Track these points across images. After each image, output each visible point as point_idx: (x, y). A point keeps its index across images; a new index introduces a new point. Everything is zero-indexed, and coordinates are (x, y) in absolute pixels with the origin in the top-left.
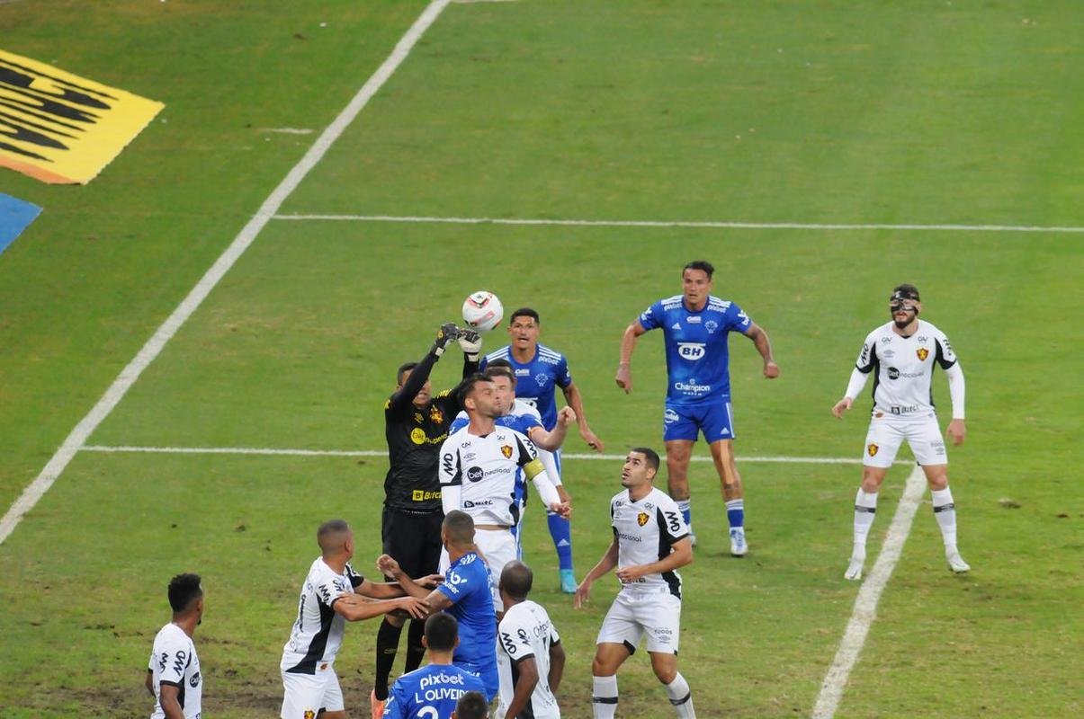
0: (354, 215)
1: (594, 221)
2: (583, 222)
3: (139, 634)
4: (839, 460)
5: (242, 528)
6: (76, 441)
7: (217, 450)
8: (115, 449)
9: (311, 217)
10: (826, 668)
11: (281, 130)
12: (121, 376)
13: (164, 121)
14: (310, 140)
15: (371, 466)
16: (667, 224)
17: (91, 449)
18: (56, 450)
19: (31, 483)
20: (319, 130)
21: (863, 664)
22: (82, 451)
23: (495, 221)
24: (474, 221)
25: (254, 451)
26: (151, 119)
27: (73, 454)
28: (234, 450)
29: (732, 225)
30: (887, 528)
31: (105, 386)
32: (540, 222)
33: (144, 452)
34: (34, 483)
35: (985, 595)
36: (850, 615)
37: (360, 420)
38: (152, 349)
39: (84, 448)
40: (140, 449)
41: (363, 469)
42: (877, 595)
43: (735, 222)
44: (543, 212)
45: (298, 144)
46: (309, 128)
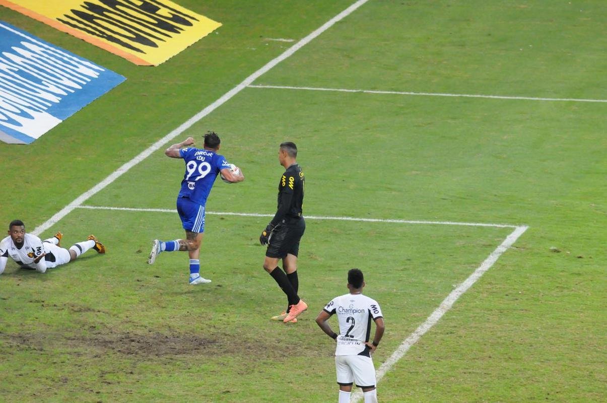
0: (291, 86)
1: (418, 93)
2: (412, 93)
3: (55, 305)
4: (478, 224)
5: (139, 252)
6: (76, 203)
7: (149, 210)
8: (96, 208)
9: (268, 87)
10: (410, 334)
11: (277, 40)
12: (120, 168)
13: (217, 33)
14: (290, 45)
15: (227, 220)
16: (457, 95)
17: (84, 207)
18: (63, 208)
19: (42, 224)
20: (298, 40)
21: (430, 332)
22: (78, 208)
23: (365, 91)
24: (354, 91)
25: (169, 211)
26: (211, 31)
27: (72, 210)
28: (158, 210)
29: (491, 97)
30: (483, 261)
31: (108, 174)
32: (389, 92)
33: (110, 210)
34: (44, 224)
35: (515, 298)
36: (438, 306)
37: (234, 196)
38: (145, 154)
39: (79, 207)
40: (108, 208)
41: (222, 222)
42: (458, 296)
43: (494, 95)
44: (393, 87)
45: (282, 47)
46: (293, 39)
